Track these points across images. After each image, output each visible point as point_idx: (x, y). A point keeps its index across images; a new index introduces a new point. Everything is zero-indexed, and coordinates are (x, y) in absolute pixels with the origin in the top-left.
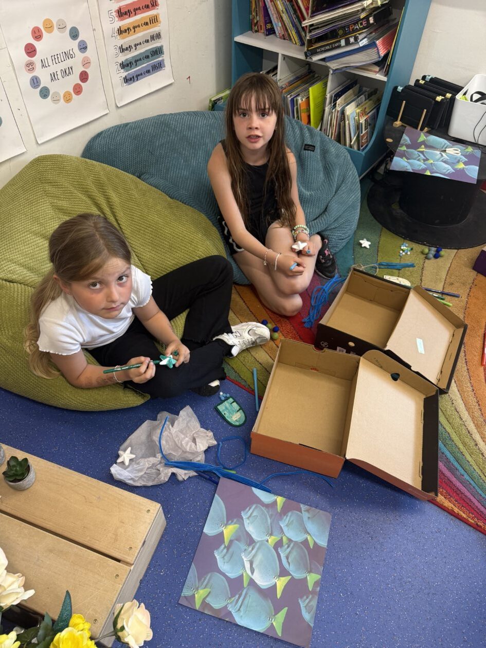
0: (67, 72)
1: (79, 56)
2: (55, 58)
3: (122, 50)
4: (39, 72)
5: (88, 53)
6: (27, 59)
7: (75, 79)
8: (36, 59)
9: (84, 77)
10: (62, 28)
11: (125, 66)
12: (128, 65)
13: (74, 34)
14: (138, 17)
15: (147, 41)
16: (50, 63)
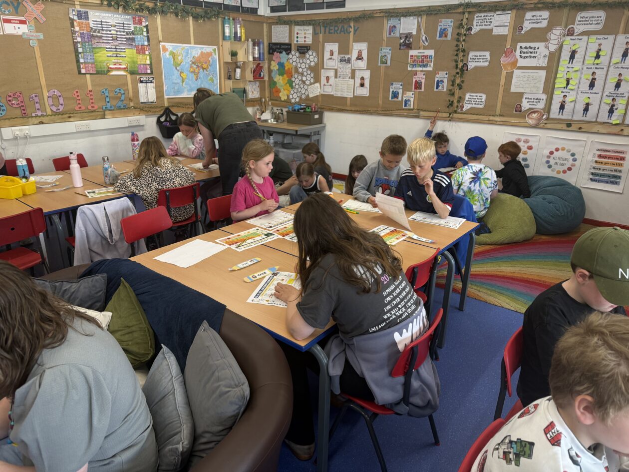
0: (562, 164)
1: (571, 162)
2: (560, 159)
3: (594, 168)
4: (551, 160)
5: (575, 163)
6: (548, 154)
7: (565, 168)
8: (552, 156)
9: (570, 169)
10: (568, 151)
11: (592, 174)
12: (595, 175)
13: (573, 155)
14: (610, 161)
15: (612, 171)
16: (557, 159)
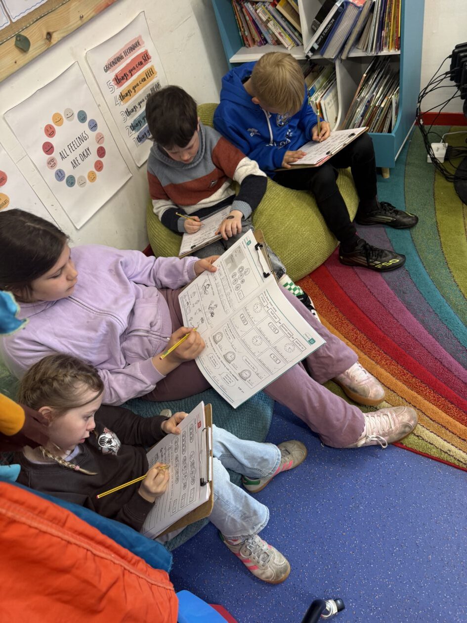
0: (84, 155)
1: (92, 135)
2: (71, 146)
3: (128, 113)
4: (61, 165)
5: (99, 129)
6: (48, 157)
7: (94, 157)
8: (55, 154)
9: (101, 152)
10: (70, 117)
11: (133, 128)
12: (137, 125)
13: (82, 117)
14: (135, 77)
16: (68, 152)
